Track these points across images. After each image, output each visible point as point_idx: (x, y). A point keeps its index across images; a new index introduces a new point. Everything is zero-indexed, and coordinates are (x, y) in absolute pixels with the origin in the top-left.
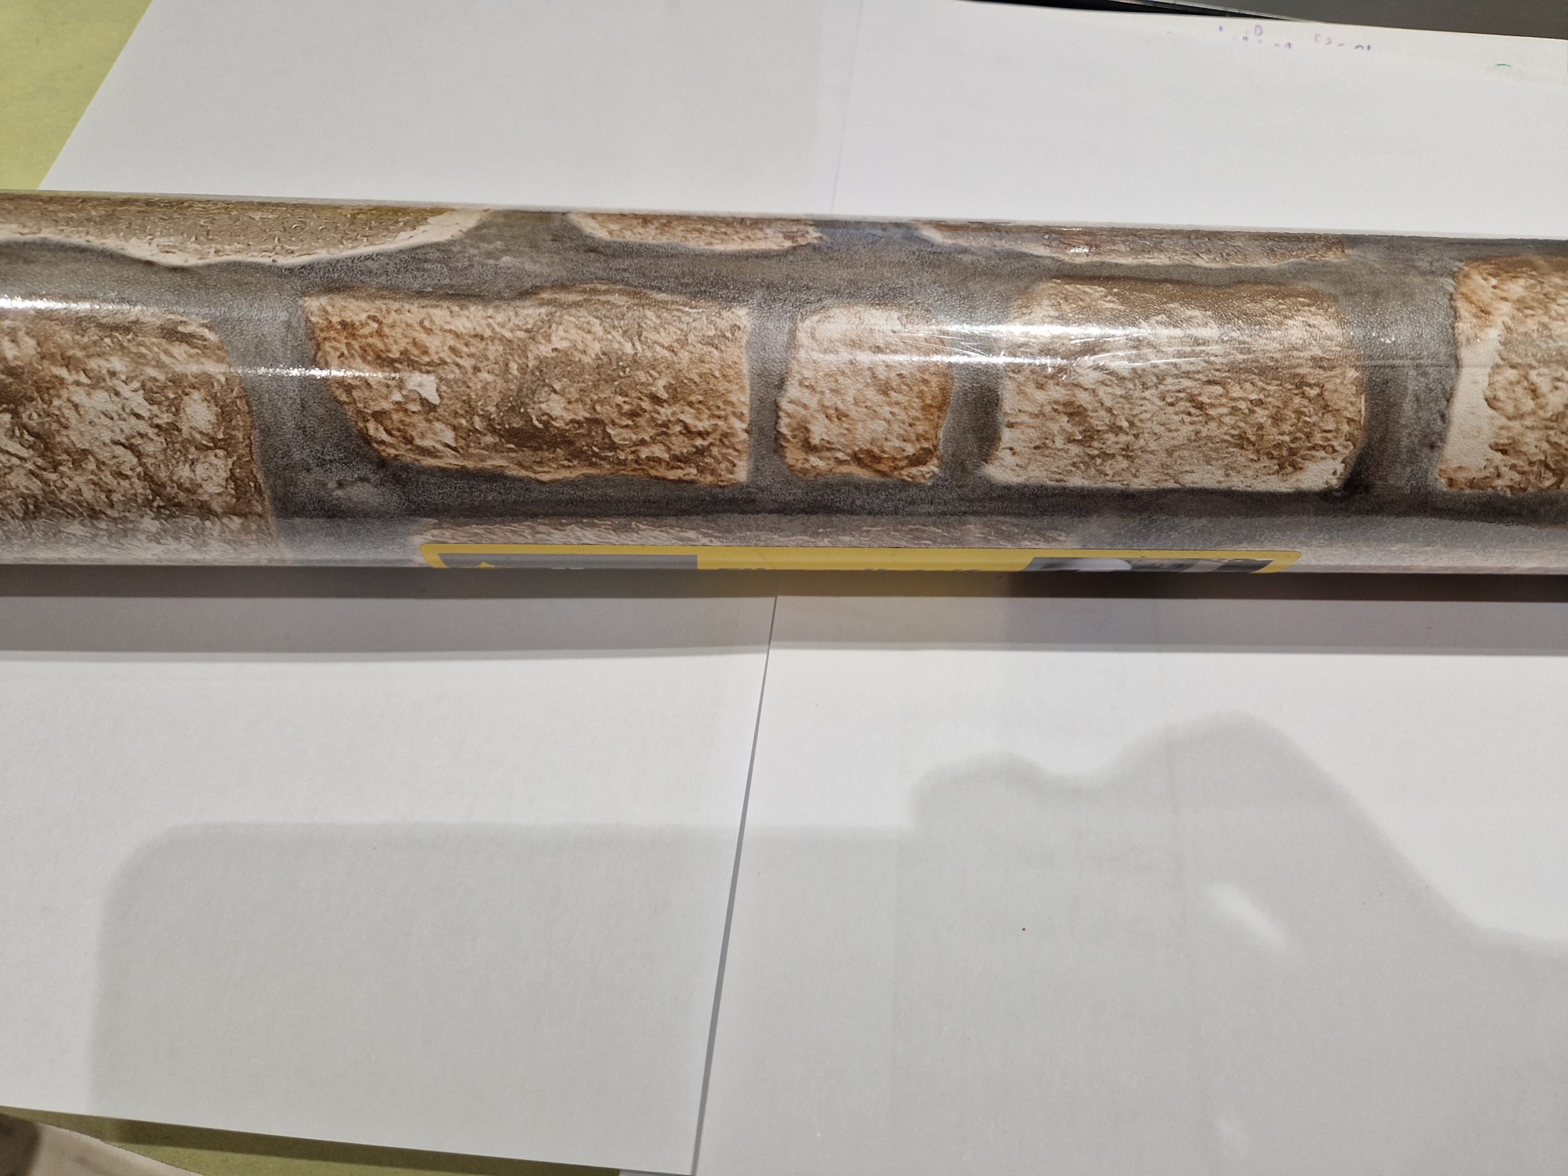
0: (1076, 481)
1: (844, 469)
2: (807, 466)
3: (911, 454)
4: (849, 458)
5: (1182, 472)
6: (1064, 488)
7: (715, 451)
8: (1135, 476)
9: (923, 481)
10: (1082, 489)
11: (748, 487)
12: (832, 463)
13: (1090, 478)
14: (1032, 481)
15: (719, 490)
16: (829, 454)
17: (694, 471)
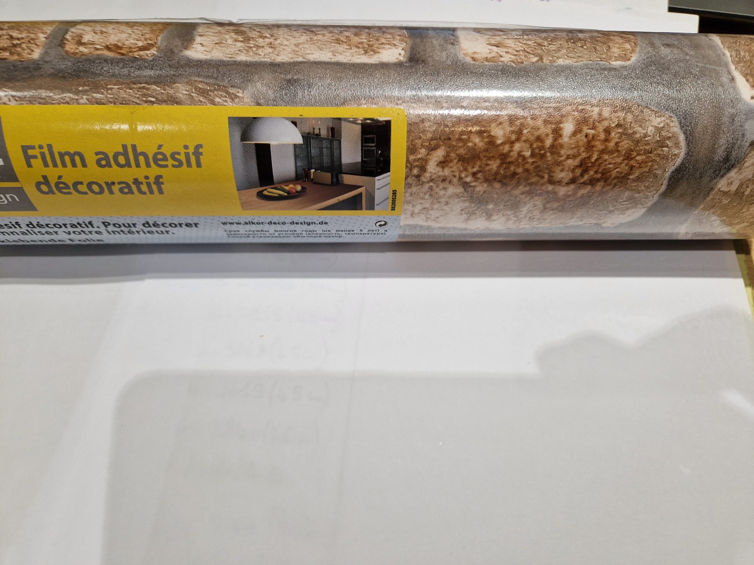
0: (242, 58)
1: (99, 52)
2: (77, 51)
3: (140, 45)
4: (103, 48)
5: (306, 54)
6: (235, 61)
7: (24, 46)
8: (278, 55)
9: (146, 57)
10: (246, 62)
11: (38, 61)
12: (92, 50)
13: (250, 56)
14: (214, 58)
15: (19, 63)
16: (91, 46)
17: (8, 54)
